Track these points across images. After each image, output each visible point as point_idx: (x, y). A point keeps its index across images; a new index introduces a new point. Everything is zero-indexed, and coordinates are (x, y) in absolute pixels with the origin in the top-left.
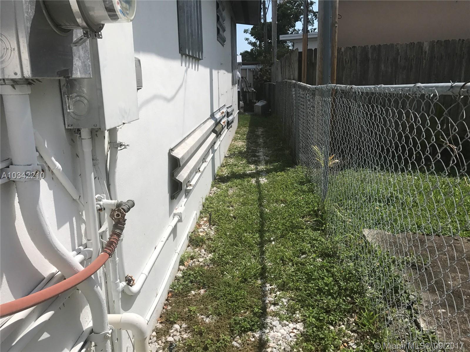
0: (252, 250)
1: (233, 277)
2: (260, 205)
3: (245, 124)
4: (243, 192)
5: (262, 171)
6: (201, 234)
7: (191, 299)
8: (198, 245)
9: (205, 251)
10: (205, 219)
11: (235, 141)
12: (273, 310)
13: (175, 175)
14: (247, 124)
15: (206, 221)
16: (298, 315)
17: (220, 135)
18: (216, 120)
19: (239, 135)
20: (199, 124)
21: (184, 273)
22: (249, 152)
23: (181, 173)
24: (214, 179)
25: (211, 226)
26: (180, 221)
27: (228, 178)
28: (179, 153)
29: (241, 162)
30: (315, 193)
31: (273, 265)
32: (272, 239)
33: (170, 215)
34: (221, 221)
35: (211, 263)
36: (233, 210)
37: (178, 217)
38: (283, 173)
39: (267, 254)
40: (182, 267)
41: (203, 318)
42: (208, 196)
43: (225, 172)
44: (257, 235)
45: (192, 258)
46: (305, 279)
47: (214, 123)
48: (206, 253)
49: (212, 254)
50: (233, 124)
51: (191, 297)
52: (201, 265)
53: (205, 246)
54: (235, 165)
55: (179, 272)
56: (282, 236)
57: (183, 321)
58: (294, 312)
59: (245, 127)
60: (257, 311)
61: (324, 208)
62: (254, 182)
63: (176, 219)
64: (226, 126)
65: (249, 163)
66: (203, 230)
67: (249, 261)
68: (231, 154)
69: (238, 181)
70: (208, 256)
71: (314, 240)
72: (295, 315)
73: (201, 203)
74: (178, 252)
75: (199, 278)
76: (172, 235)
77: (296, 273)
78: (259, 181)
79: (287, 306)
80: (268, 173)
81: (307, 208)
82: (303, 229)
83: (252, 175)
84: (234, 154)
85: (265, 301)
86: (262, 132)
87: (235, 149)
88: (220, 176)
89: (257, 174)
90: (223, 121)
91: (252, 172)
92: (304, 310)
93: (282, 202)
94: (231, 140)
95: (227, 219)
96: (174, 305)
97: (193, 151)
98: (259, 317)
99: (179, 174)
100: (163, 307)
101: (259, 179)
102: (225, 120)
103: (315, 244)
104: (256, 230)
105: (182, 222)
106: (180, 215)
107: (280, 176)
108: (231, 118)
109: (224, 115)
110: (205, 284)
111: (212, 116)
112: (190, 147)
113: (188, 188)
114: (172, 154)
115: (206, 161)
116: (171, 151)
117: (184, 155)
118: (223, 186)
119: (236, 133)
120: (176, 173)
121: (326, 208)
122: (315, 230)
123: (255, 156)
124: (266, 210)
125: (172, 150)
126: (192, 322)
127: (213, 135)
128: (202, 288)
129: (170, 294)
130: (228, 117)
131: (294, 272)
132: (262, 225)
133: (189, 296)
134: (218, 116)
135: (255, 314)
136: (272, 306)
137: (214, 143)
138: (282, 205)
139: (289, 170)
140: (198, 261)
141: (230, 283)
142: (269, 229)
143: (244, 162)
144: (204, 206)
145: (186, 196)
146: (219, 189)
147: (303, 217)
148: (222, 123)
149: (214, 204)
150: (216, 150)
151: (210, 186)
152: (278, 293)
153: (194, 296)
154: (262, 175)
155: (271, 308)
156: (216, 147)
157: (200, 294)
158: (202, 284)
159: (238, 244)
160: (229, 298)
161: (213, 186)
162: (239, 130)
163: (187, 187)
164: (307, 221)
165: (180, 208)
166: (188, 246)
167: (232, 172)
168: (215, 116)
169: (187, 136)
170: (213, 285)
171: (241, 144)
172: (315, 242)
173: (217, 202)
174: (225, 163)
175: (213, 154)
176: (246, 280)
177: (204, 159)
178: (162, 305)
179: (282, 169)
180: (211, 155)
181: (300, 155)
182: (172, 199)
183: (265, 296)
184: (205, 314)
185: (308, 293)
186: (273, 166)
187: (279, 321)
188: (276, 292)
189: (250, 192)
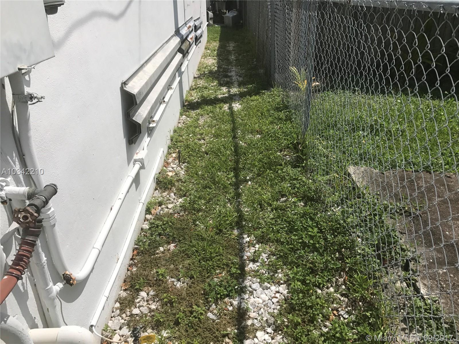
0: (226, 192)
1: (206, 228)
2: (234, 137)
3: (215, 38)
4: (215, 121)
5: (235, 95)
6: (170, 174)
7: (160, 257)
8: (166, 188)
9: (174, 195)
10: (174, 155)
11: (204, 59)
12: (252, 268)
13: (131, 115)
14: (217, 37)
15: (175, 157)
16: (280, 275)
17: (187, 54)
18: (181, 37)
19: (208, 51)
20: (161, 44)
21: (151, 224)
22: (220, 72)
23: (139, 111)
24: (183, 106)
25: (181, 163)
26: (142, 167)
27: (198, 104)
28: (134, 88)
29: (212, 84)
30: (293, 121)
31: (250, 210)
32: (248, 178)
33: (129, 163)
34: (192, 158)
35: (181, 210)
36: (204, 144)
37: (139, 164)
38: (258, 97)
39: (244, 198)
40: (149, 217)
41: (173, 282)
42: (176, 127)
43: (195, 97)
44: (232, 174)
45: (160, 204)
46: (286, 228)
47: (179, 41)
48: (176, 197)
49: (183, 198)
50: (201, 39)
51: (159, 256)
52: (170, 212)
53: (174, 189)
54: (206, 88)
55: (146, 222)
56: (259, 175)
57: (151, 286)
58: (276, 271)
59: (215, 41)
60: (234, 272)
61: (304, 141)
62: (226, 108)
63: (137, 166)
64: (194, 43)
65: (221, 85)
66: (172, 169)
67: (225, 206)
68: (201, 74)
69: (209, 108)
70: (178, 202)
71: (295, 179)
72: (277, 275)
73: (169, 138)
74: (143, 202)
75: (168, 230)
76: (134, 185)
77: (276, 221)
78: (232, 107)
79: (267, 263)
80: (242, 97)
81: (285, 139)
82: (281, 165)
83: (224, 100)
84: (204, 74)
85: (243, 257)
86: (234, 47)
87: (205, 68)
88: (189, 102)
89: (230, 99)
90: (190, 36)
91: (224, 96)
92: (288, 268)
93: (258, 132)
94: (200, 57)
95: (198, 155)
96: (139, 265)
97: (153, 81)
98: (237, 279)
99: (137, 113)
100: (128, 269)
101: (231, 105)
102: (193, 35)
103: (295, 184)
104: (230, 168)
105: (144, 169)
106: (141, 161)
107: (255, 100)
108: (199, 32)
109: (191, 29)
110: (175, 237)
111: (177, 32)
112: (149, 77)
113: (151, 125)
114: (125, 89)
115: (171, 88)
116: (123, 85)
117: (141, 89)
118: (193, 113)
119: (206, 48)
120: (133, 112)
121: (307, 142)
122: (295, 167)
123: (227, 76)
124: (241, 142)
125: (125, 83)
126: (161, 288)
127: (179, 56)
128: (171, 242)
129: (135, 252)
130: (195, 31)
131: (273, 219)
132: (237, 162)
133: (157, 254)
134: (184, 31)
135: (232, 275)
136: (251, 263)
137: (180, 64)
138: (258, 136)
139: (264, 93)
140: (167, 208)
141: (203, 236)
142: (244, 166)
143: (215, 84)
144: (172, 140)
145: (150, 135)
146: (188, 117)
147: (281, 151)
148: (189, 39)
149: (184, 137)
150: (183, 72)
151: (178, 114)
152: (257, 246)
153: (163, 253)
154: (235, 99)
155: (250, 266)
156: (183, 68)
157: (169, 250)
158: (171, 238)
159: (212, 186)
160: (202, 255)
161: (181, 115)
162: (208, 44)
163: (150, 123)
164: (286, 155)
165: (142, 152)
166: (156, 189)
167: (202, 96)
168: (180, 32)
169: (146, 62)
170: (184, 239)
171: (212, 62)
172: (295, 182)
173: (186, 134)
174: (195, 85)
175: (180, 78)
176: (221, 231)
177: (169, 85)
178: (127, 266)
179: (256, 92)
180: (178, 79)
181: (276, 76)
182: (130, 144)
183: (242, 250)
184: (176, 275)
185: (290, 248)
186: (247, 88)
187: (259, 283)
188: (255, 245)
189: (223, 121)
